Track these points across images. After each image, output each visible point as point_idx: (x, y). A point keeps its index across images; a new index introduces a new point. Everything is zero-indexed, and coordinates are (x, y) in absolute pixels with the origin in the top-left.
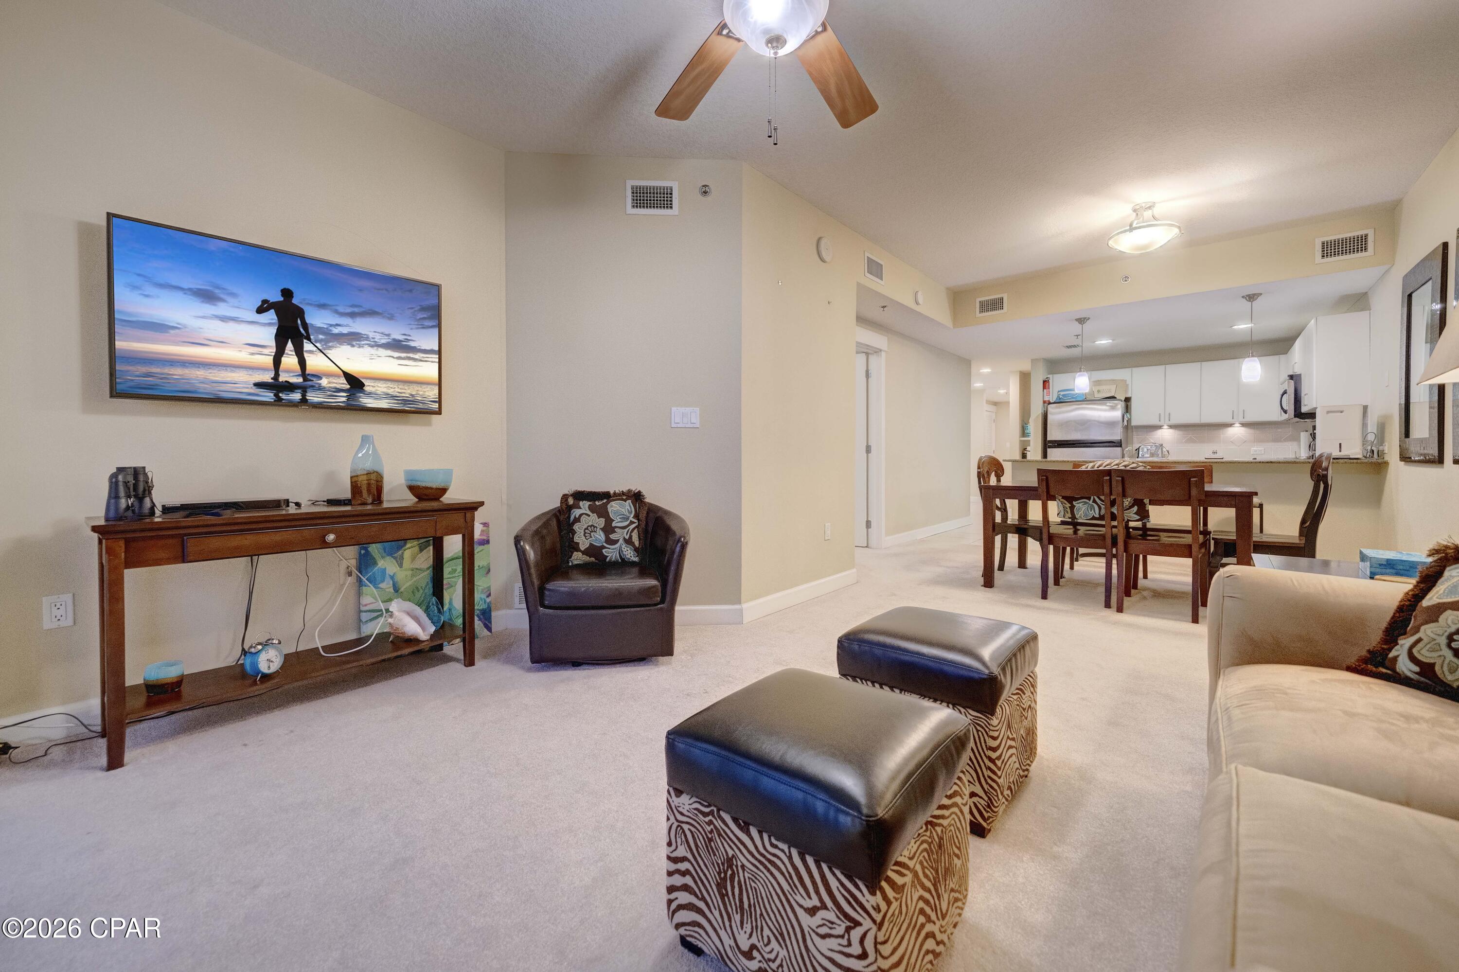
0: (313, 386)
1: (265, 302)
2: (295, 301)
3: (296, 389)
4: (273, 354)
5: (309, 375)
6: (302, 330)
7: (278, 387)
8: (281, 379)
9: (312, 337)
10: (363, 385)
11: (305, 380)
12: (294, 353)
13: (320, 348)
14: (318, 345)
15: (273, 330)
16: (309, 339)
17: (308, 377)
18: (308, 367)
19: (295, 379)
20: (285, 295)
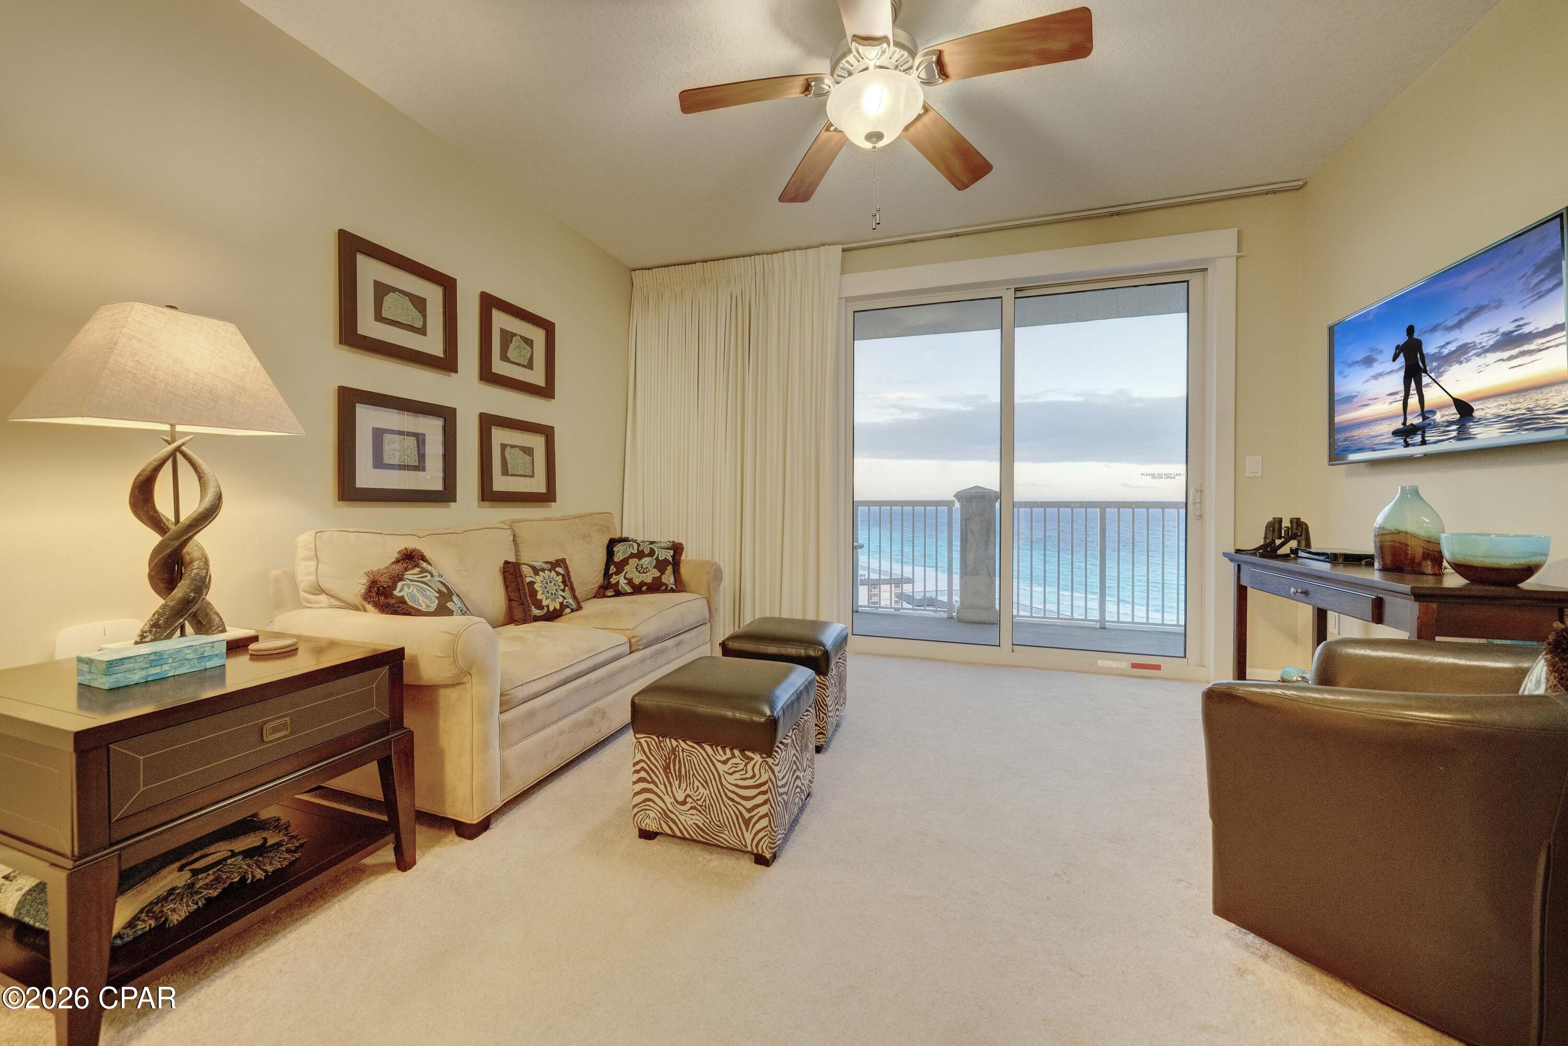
0: (1429, 424)
1: (1397, 347)
2: (1415, 336)
3: (1418, 431)
4: (1403, 398)
5: (1426, 411)
6: (1420, 363)
7: (1406, 433)
8: (1408, 423)
9: (1428, 368)
10: (1472, 410)
11: (1424, 418)
12: (1415, 392)
13: (1434, 378)
14: (1432, 375)
15: (1402, 374)
16: (1425, 372)
17: (1426, 415)
18: (1426, 404)
19: (1417, 421)
20: (1410, 330)
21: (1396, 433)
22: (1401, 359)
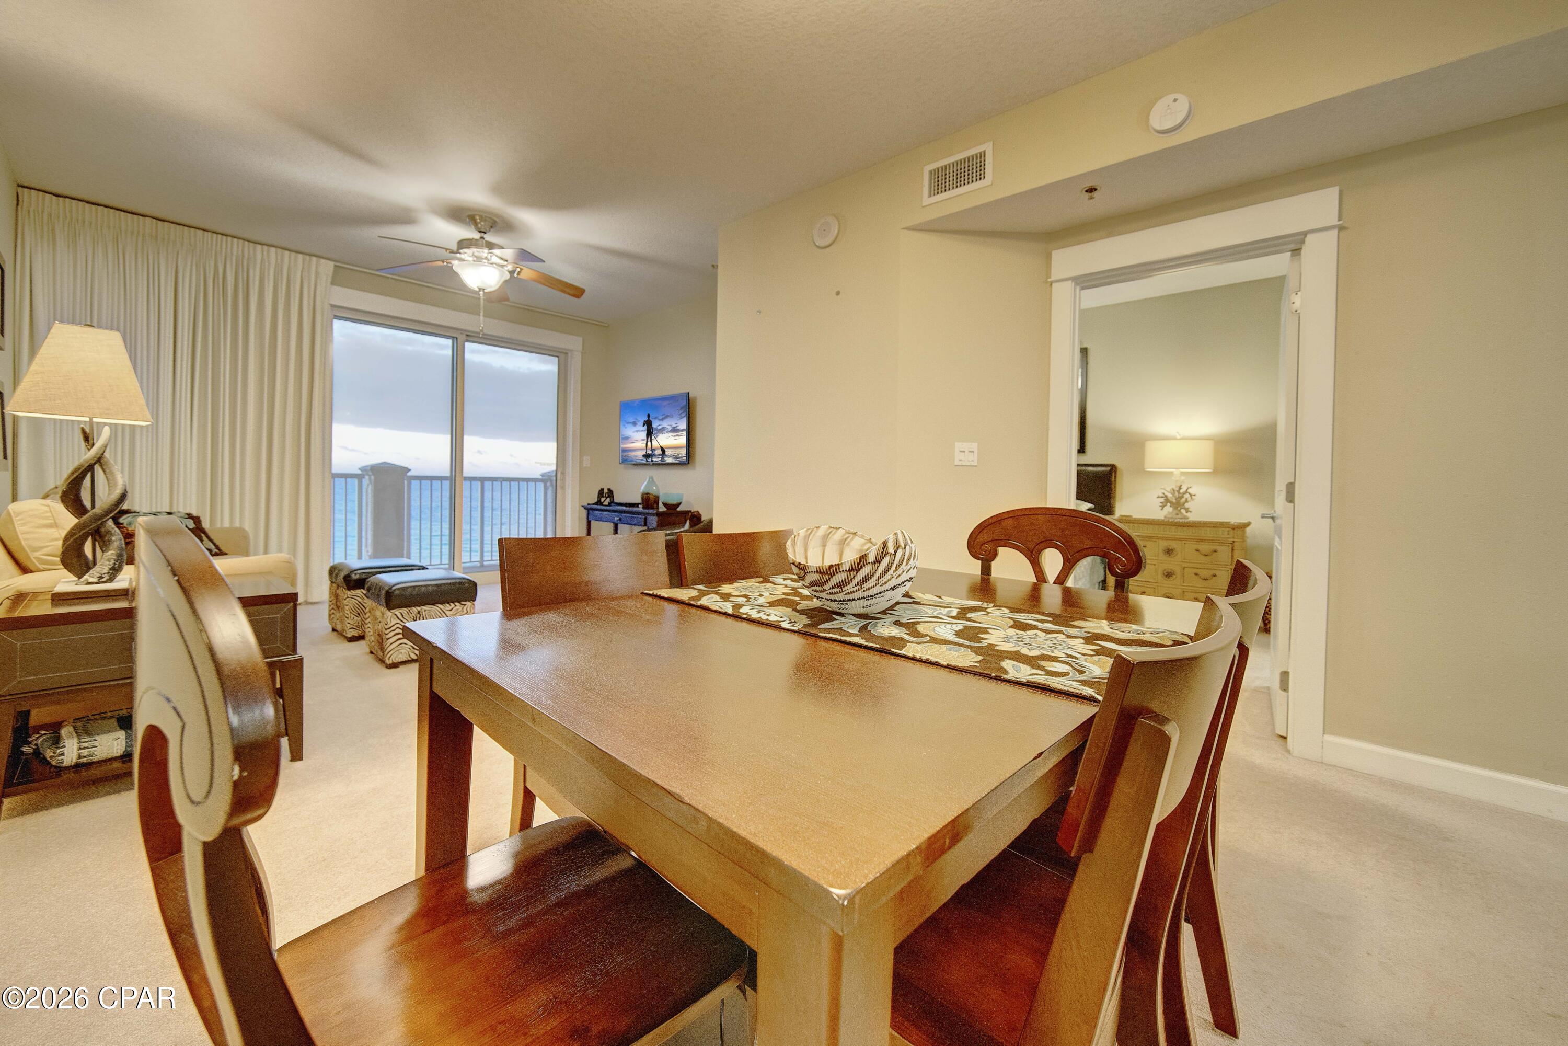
0: (654, 454)
1: (645, 421)
2: (650, 418)
3: (651, 456)
4: (646, 443)
5: (653, 450)
6: (652, 430)
7: (647, 456)
8: (647, 453)
10: (665, 452)
11: (652, 452)
12: (650, 441)
13: (656, 437)
15: (646, 432)
16: (653, 434)
18: (653, 446)
19: (650, 452)
20: (649, 416)
21: (644, 456)
22: (646, 426)
